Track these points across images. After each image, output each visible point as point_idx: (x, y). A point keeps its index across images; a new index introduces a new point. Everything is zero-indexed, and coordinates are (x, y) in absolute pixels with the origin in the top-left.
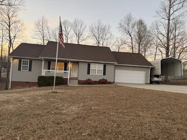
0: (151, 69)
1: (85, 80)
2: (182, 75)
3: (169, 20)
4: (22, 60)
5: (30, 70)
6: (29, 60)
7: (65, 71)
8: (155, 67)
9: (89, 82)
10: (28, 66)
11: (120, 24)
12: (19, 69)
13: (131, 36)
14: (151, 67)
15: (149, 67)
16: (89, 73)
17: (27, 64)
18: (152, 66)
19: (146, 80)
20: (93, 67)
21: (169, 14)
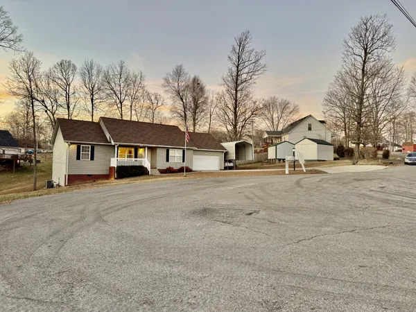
1: (165, 168)
3: (236, 91)
4: (81, 145)
5: (92, 158)
6: (90, 146)
7: (136, 159)
8: (229, 151)
9: (169, 171)
10: (90, 153)
11: (167, 80)
12: (78, 158)
13: (182, 100)
14: (225, 151)
15: (223, 152)
16: (168, 160)
17: (88, 151)
18: (226, 149)
19: (221, 165)
20: (171, 152)
21: (236, 83)
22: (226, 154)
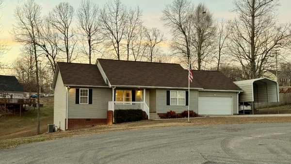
0: (239, 95)
1: (166, 113)
2: (279, 101)
4: (80, 89)
5: (90, 102)
6: (88, 89)
7: (133, 102)
8: (245, 91)
9: (171, 116)
10: (88, 96)
11: (166, 13)
12: (77, 102)
13: (184, 33)
14: (239, 91)
15: (237, 92)
16: (168, 104)
17: (86, 95)
18: (240, 89)
19: (234, 109)
20: (173, 95)
21: (253, 7)
22: (241, 95)
